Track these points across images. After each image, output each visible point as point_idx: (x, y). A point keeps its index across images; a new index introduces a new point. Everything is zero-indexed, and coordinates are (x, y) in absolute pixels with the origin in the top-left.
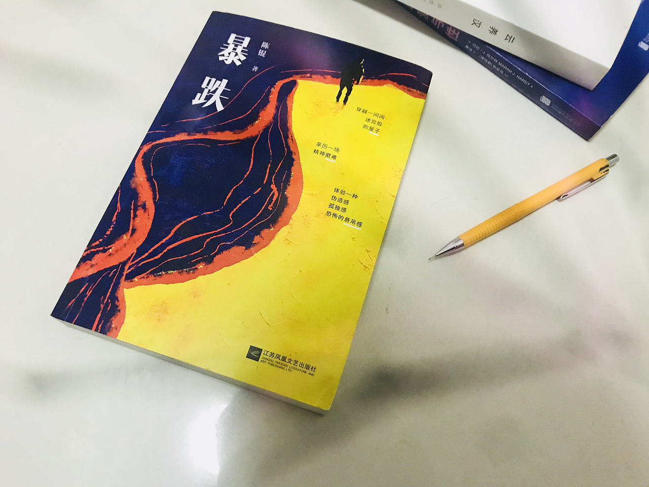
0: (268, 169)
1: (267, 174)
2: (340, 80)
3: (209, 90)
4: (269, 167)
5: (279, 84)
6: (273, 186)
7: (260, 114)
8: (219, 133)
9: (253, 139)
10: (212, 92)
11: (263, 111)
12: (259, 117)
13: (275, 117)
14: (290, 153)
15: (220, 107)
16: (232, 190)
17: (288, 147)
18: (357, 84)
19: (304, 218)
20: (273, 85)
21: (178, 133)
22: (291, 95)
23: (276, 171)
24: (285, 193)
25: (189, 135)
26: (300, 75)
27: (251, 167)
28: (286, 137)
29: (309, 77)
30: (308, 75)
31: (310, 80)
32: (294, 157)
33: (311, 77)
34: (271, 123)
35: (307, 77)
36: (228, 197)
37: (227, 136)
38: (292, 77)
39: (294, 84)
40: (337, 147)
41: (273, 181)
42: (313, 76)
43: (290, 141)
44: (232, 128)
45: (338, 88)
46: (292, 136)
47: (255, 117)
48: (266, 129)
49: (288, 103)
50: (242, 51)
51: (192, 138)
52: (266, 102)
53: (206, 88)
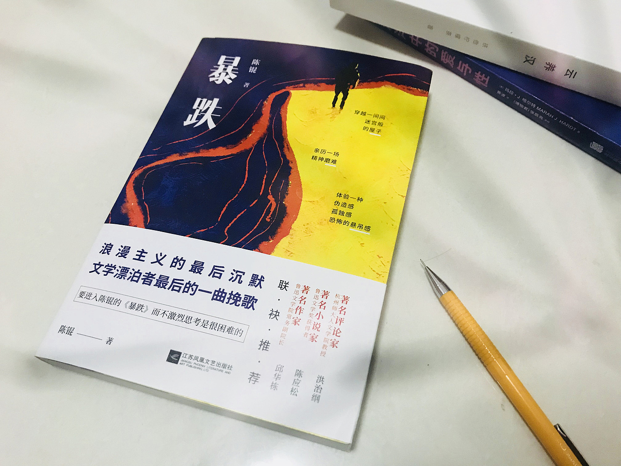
0: (264, 180)
1: (263, 186)
2: (334, 86)
3: (201, 110)
4: (265, 177)
5: (272, 97)
6: (270, 197)
7: (253, 128)
8: (212, 150)
9: (247, 152)
10: (203, 112)
11: (256, 125)
12: (253, 130)
13: (269, 128)
14: (287, 162)
15: (212, 125)
16: (227, 205)
17: (284, 156)
18: (353, 88)
19: (306, 227)
20: (265, 99)
21: (170, 155)
22: (285, 105)
23: (273, 181)
24: (284, 202)
25: (180, 155)
26: (293, 86)
27: (246, 180)
28: (282, 147)
29: (302, 87)
30: (301, 85)
31: (304, 90)
32: (291, 165)
33: (304, 86)
34: (265, 135)
35: (300, 87)
36: (222, 212)
37: (221, 152)
38: (285, 88)
39: (287, 95)
40: (336, 151)
41: (270, 191)
42: (306, 85)
43: (286, 150)
44: (225, 144)
45: (333, 94)
46: (287, 145)
47: (248, 130)
48: (260, 141)
49: (282, 113)
50: (233, 70)
51: (184, 158)
52: (259, 115)
53: (198, 108)
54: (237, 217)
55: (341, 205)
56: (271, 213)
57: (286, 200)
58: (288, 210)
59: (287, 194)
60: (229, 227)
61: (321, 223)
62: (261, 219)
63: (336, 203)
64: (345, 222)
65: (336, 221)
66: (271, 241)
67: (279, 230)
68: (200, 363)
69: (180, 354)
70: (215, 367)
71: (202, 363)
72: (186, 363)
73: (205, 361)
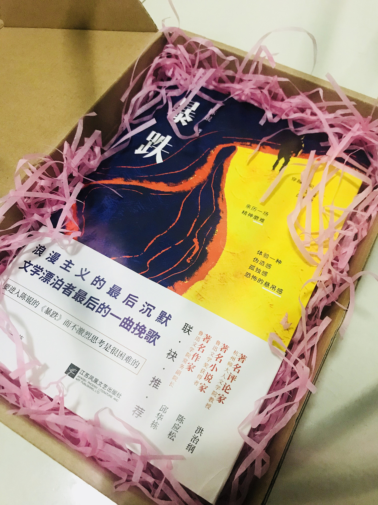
0: (194, 223)
1: (192, 228)
2: (278, 151)
3: (153, 143)
4: (195, 221)
5: (219, 148)
6: (195, 240)
7: (196, 172)
8: (154, 183)
9: (185, 193)
10: (154, 145)
11: (199, 170)
12: (195, 174)
13: (210, 177)
14: (218, 211)
15: (159, 160)
16: (155, 239)
17: (217, 205)
18: (296, 156)
19: (222, 276)
20: (213, 147)
21: (115, 177)
22: (229, 158)
23: (201, 226)
24: (206, 248)
25: (125, 180)
26: (240, 143)
27: (178, 219)
28: (217, 196)
29: (249, 145)
30: (248, 144)
31: (250, 148)
32: (221, 215)
33: (250, 145)
34: (204, 182)
35: (247, 145)
36: (150, 244)
37: (162, 187)
38: (233, 143)
39: (233, 149)
40: (267, 211)
41: (196, 235)
42: (252, 145)
43: (220, 201)
44: (167, 180)
45: (276, 157)
46: (222, 196)
47: (190, 173)
48: (199, 187)
49: (225, 165)
50: (190, 114)
51: (128, 183)
52: (204, 161)
53: (151, 141)
54: (162, 252)
55: (259, 262)
56: (193, 255)
57: (209, 246)
58: (209, 256)
59: (212, 241)
60: (152, 259)
61: (236, 276)
62: (182, 259)
63: (255, 260)
64: (260, 280)
65: (251, 277)
66: (187, 282)
67: (196, 273)
68: (94, 383)
69: (78, 369)
70: (106, 391)
71: (95, 384)
72: (81, 380)
73: (98, 383)
